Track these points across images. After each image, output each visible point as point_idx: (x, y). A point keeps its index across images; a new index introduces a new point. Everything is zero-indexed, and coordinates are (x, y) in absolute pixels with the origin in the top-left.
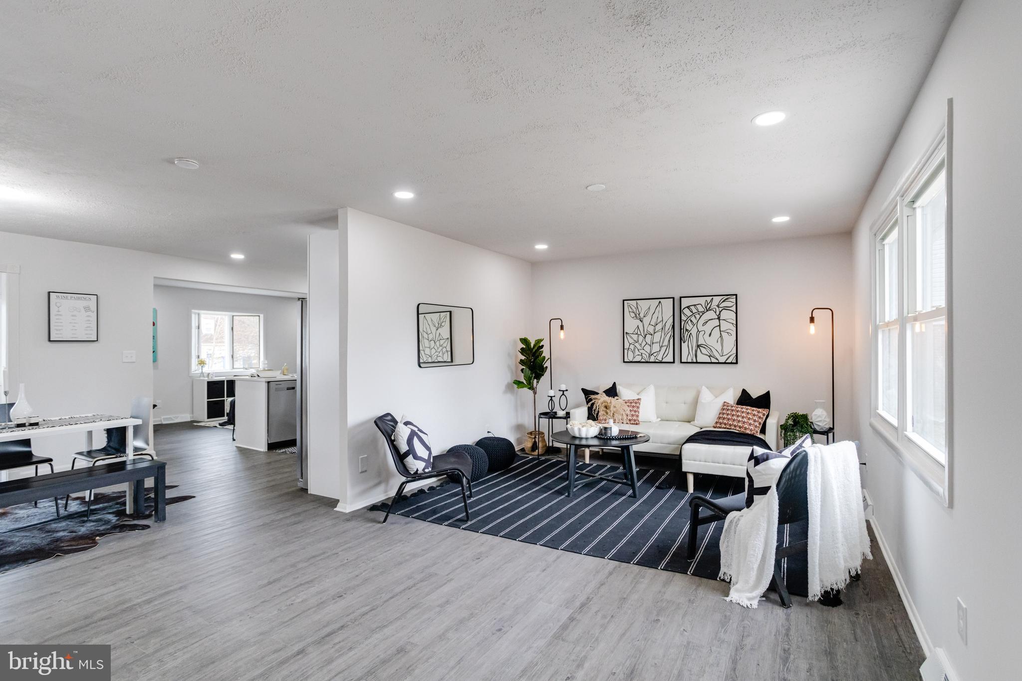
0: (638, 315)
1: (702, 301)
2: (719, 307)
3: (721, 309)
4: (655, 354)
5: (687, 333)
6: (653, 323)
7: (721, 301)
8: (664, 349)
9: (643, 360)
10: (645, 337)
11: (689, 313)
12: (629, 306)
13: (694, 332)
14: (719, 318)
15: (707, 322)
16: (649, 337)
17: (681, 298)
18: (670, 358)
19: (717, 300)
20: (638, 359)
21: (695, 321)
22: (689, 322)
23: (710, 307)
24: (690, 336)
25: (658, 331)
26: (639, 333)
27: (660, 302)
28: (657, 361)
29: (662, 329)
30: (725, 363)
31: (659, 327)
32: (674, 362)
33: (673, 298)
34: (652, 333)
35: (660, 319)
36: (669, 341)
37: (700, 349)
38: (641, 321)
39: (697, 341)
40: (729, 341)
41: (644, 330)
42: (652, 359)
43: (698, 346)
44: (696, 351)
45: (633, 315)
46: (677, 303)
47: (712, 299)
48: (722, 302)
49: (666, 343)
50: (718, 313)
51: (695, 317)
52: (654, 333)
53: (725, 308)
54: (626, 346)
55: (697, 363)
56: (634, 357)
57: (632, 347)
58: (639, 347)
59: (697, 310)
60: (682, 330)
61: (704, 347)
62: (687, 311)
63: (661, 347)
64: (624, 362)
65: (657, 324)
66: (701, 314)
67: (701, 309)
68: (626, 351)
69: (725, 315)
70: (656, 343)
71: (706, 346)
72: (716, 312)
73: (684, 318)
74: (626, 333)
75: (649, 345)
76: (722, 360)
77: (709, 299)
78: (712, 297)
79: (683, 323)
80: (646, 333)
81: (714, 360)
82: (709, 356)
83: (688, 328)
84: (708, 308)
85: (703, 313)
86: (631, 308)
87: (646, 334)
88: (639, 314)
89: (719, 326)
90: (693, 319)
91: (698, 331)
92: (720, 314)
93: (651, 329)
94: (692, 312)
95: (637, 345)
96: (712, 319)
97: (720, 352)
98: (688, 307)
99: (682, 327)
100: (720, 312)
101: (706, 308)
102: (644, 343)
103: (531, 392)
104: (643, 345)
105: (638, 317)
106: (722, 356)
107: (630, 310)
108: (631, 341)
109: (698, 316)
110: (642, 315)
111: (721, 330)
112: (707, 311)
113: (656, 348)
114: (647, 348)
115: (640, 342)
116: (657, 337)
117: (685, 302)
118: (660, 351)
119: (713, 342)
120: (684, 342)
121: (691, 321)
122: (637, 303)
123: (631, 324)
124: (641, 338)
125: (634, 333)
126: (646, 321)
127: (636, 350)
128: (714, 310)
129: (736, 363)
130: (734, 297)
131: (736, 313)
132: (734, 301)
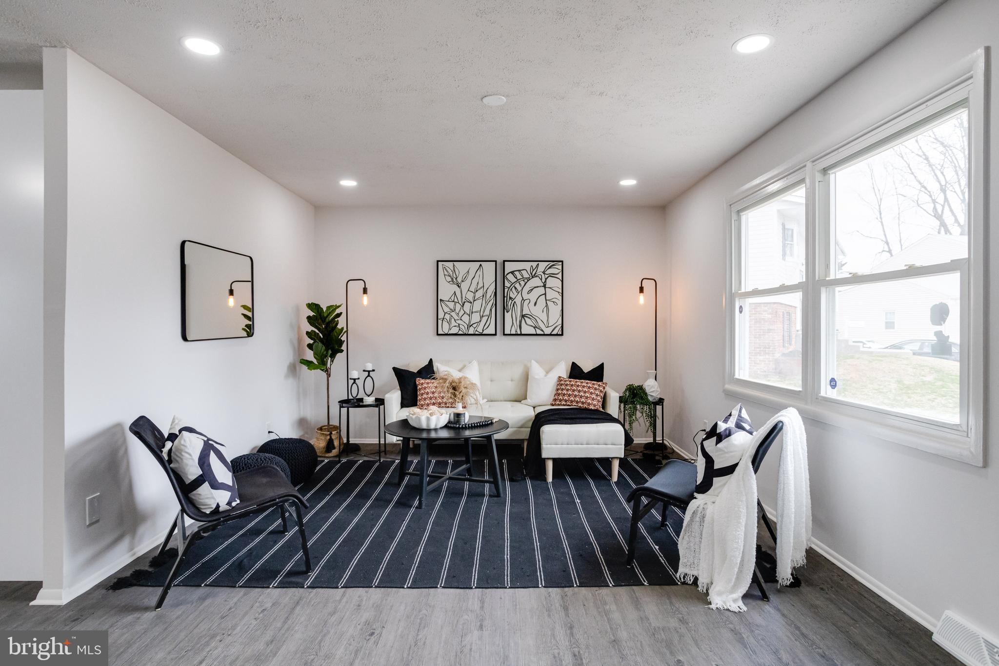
0: (454, 280)
1: (527, 266)
2: (544, 274)
3: (546, 276)
4: (475, 326)
5: (511, 301)
6: (472, 289)
7: (549, 266)
8: (484, 319)
9: (460, 332)
10: (463, 305)
11: (513, 279)
12: (444, 268)
13: (518, 300)
14: (545, 286)
15: (532, 290)
16: (467, 306)
17: (504, 261)
18: (491, 330)
19: (542, 266)
20: (455, 330)
21: (519, 288)
22: (513, 289)
23: (535, 274)
24: (514, 305)
25: (478, 299)
26: (456, 300)
27: (481, 265)
28: (477, 333)
29: (483, 296)
30: (551, 335)
31: (479, 294)
32: (495, 334)
33: (496, 261)
34: (472, 301)
35: (481, 285)
36: (491, 310)
37: (524, 319)
38: (458, 286)
39: (522, 310)
40: (555, 310)
41: (462, 298)
42: (471, 331)
43: (523, 316)
44: (520, 322)
45: (449, 279)
46: (501, 267)
47: (538, 264)
48: (548, 269)
49: (487, 312)
50: (543, 280)
51: (520, 284)
52: (474, 301)
53: (552, 275)
54: (441, 315)
55: (521, 335)
56: (450, 329)
57: (447, 317)
58: (456, 318)
59: (522, 276)
60: (506, 298)
61: (529, 318)
62: (510, 277)
63: (482, 317)
64: (438, 334)
65: (477, 291)
66: (526, 280)
67: (526, 275)
68: (440, 322)
69: (551, 282)
70: (476, 312)
71: (530, 316)
72: (541, 279)
73: (507, 284)
74: (441, 300)
75: (468, 314)
76: (548, 331)
77: (535, 264)
78: (537, 263)
79: (506, 290)
80: (464, 300)
81: (539, 332)
82: (534, 328)
83: (512, 296)
84: (533, 274)
85: (529, 279)
86: (447, 271)
87: (465, 302)
88: (456, 279)
89: (545, 294)
90: (517, 285)
91: (523, 299)
92: (545, 281)
93: (470, 296)
94: (516, 278)
95: (453, 314)
96: (538, 287)
97: (545, 323)
98: (512, 273)
99: (506, 295)
100: (546, 279)
101: (532, 274)
102: (462, 312)
103: (324, 374)
104: (461, 314)
105: (454, 281)
106: (548, 327)
107: (446, 273)
108: (447, 310)
109: (523, 283)
110: (459, 280)
111: (547, 299)
112: (533, 277)
113: (476, 318)
114: (466, 318)
115: (457, 311)
116: (477, 306)
117: (509, 267)
118: (480, 321)
119: (538, 311)
120: (507, 312)
121: (515, 288)
122: (454, 265)
123: (447, 290)
124: (458, 307)
125: (450, 300)
126: (465, 286)
127: (453, 320)
128: (540, 276)
129: (562, 335)
130: (561, 263)
131: (562, 281)
132: (560, 267)
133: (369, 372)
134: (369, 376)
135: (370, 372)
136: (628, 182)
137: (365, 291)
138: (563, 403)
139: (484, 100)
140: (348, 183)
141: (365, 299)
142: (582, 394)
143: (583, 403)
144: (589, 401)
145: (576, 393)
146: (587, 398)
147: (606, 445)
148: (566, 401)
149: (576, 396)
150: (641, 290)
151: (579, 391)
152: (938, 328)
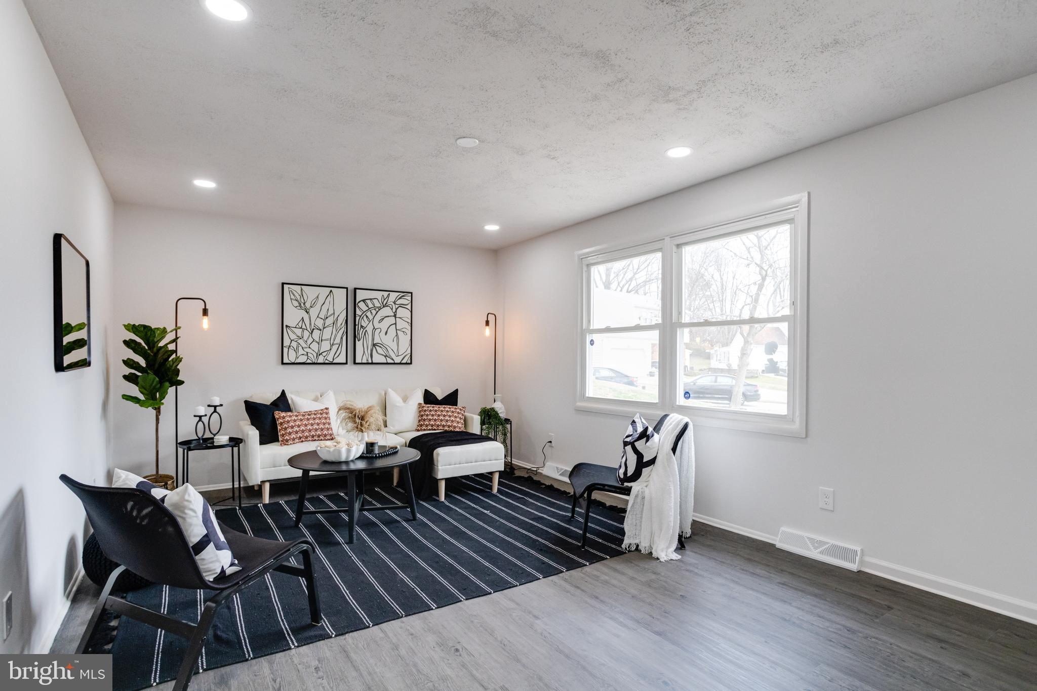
0: (302, 305)
1: (379, 295)
2: (395, 304)
3: (397, 306)
4: (324, 354)
5: (362, 330)
6: (322, 315)
7: (399, 297)
8: (335, 347)
9: (309, 361)
10: (312, 332)
11: (364, 308)
12: (290, 292)
13: (369, 329)
14: (395, 316)
15: (383, 319)
16: (316, 334)
17: (355, 289)
18: (342, 359)
19: (393, 296)
20: (302, 359)
21: (371, 317)
22: (365, 317)
23: (386, 303)
24: (365, 334)
25: (328, 326)
26: (304, 327)
27: (331, 291)
28: (327, 362)
29: (334, 323)
30: (400, 363)
31: (329, 321)
32: (346, 363)
33: (347, 288)
34: (322, 328)
35: (331, 312)
36: (342, 338)
37: (375, 348)
38: (306, 311)
39: (373, 339)
40: (405, 340)
41: (310, 324)
42: (321, 360)
43: (374, 345)
44: (372, 351)
45: (296, 304)
46: (352, 294)
47: (389, 294)
48: (398, 299)
49: (338, 340)
50: (394, 310)
51: (371, 312)
52: (324, 328)
53: (401, 306)
54: (287, 342)
55: (372, 363)
56: (297, 358)
57: (294, 344)
58: (304, 345)
59: (374, 305)
60: (357, 327)
61: (380, 347)
62: (362, 305)
63: (332, 345)
64: (283, 363)
65: (327, 318)
66: (377, 310)
67: (377, 304)
68: (285, 350)
69: (402, 312)
70: (325, 340)
71: (382, 345)
72: (392, 309)
73: (358, 312)
74: (287, 326)
75: (317, 342)
76: (398, 360)
77: (386, 294)
78: (388, 293)
79: (357, 318)
80: (313, 327)
81: (390, 361)
82: (385, 356)
83: (364, 325)
84: (384, 304)
85: (380, 309)
86: (294, 295)
87: (314, 329)
88: (304, 304)
89: (395, 324)
90: (369, 314)
91: (374, 328)
92: (396, 311)
93: (320, 323)
94: (368, 306)
95: (301, 341)
96: (388, 316)
97: (396, 352)
98: (364, 301)
99: (357, 323)
100: (396, 309)
101: (383, 304)
102: (310, 340)
104: (309, 342)
105: (302, 306)
106: (398, 356)
107: (293, 297)
108: (293, 337)
109: (374, 312)
110: (308, 305)
111: (397, 329)
112: (384, 307)
113: (325, 346)
114: (315, 346)
115: (305, 338)
116: (327, 333)
117: (361, 295)
118: (330, 349)
119: (388, 340)
120: (359, 340)
121: (367, 317)
122: (302, 289)
123: (293, 316)
124: (306, 334)
125: (297, 326)
126: (314, 312)
127: (300, 348)
128: (391, 306)
129: (411, 363)
130: (410, 295)
131: (411, 312)
132: (409, 298)
133: (215, 407)
134: (215, 411)
135: (217, 408)
136: (492, 228)
137: (205, 312)
138: (430, 428)
139: (459, 141)
140: (205, 184)
141: (205, 322)
142: (447, 418)
143: (449, 426)
144: (455, 424)
145: (441, 417)
146: (452, 421)
147: (484, 461)
148: (432, 426)
149: (442, 420)
150: (487, 323)
151: (444, 416)
152: (770, 357)
